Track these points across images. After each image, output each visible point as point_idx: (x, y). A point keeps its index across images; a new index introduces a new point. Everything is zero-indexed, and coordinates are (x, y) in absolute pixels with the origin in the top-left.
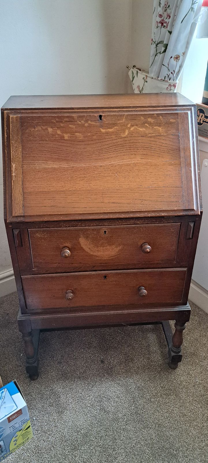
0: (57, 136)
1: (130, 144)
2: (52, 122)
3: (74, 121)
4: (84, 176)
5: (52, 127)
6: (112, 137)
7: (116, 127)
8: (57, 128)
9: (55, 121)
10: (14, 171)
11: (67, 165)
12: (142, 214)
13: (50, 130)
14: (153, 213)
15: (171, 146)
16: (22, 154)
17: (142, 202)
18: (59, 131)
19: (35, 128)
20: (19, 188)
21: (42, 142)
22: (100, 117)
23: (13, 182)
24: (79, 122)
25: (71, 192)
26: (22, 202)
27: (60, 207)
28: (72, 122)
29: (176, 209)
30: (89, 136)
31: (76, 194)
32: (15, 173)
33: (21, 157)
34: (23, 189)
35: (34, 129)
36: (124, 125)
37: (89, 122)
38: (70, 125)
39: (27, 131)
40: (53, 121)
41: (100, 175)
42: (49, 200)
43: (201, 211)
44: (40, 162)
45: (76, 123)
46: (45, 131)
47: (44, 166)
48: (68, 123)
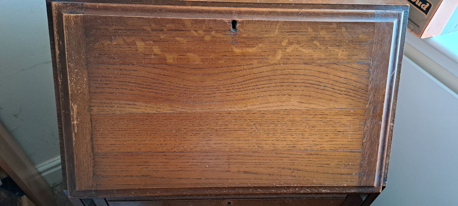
0: (153, 57)
1: (282, 77)
2: (144, 30)
3: (184, 29)
4: (199, 128)
5: (143, 40)
6: (251, 62)
7: (260, 45)
8: (154, 41)
9: (149, 29)
10: (75, 117)
11: (169, 108)
12: (291, 189)
13: (140, 45)
14: (308, 189)
15: (354, 84)
16: (89, 87)
17: (293, 172)
18: (157, 47)
19: (111, 40)
20: (86, 146)
21: (127, 67)
22: (234, 23)
23: (75, 135)
24: (194, 32)
25: (175, 154)
26: (91, 169)
27: (156, 178)
28: (182, 32)
29: (345, 185)
30: (212, 59)
31: (184, 158)
32: (77, 121)
33: (86, 92)
34: (93, 148)
35: (109, 42)
36: (276, 41)
37: (213, 33)
38: (178, 36)
39: (97, 45)
40: (144, 27)
41: (226, 127)
42: (138, 165)
43: (384, 186)
44: (121, 102)
45: (188, 33)
46: (131, 46)
47: (129, 110)
48: (174, 33)
